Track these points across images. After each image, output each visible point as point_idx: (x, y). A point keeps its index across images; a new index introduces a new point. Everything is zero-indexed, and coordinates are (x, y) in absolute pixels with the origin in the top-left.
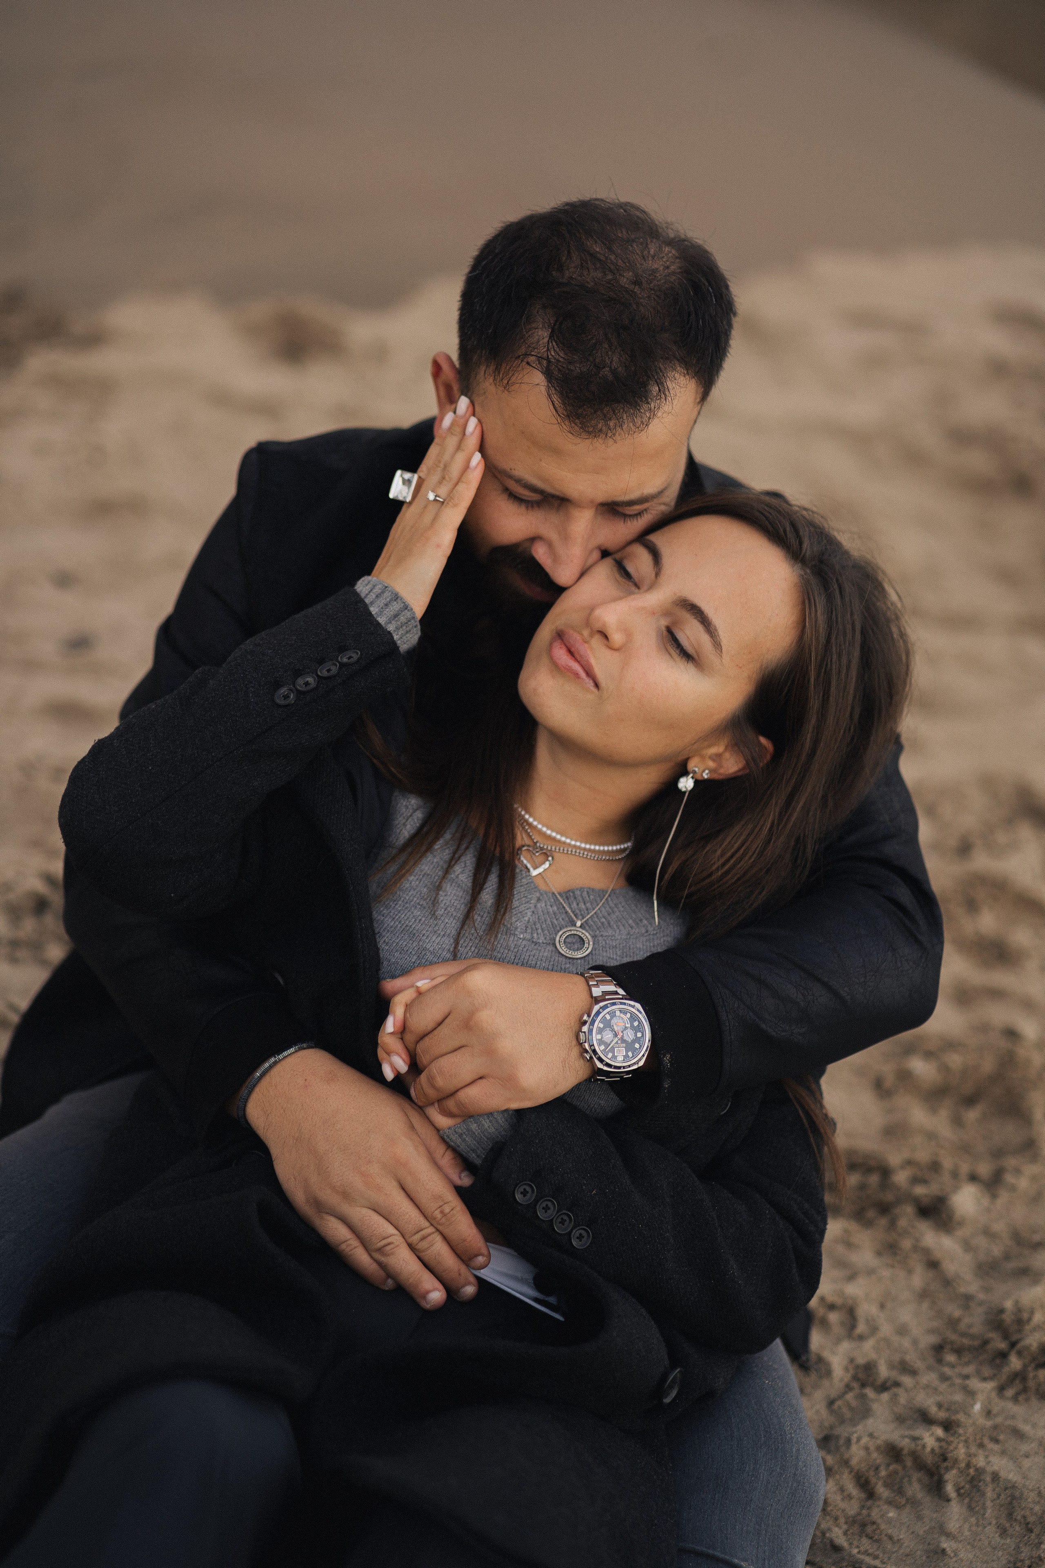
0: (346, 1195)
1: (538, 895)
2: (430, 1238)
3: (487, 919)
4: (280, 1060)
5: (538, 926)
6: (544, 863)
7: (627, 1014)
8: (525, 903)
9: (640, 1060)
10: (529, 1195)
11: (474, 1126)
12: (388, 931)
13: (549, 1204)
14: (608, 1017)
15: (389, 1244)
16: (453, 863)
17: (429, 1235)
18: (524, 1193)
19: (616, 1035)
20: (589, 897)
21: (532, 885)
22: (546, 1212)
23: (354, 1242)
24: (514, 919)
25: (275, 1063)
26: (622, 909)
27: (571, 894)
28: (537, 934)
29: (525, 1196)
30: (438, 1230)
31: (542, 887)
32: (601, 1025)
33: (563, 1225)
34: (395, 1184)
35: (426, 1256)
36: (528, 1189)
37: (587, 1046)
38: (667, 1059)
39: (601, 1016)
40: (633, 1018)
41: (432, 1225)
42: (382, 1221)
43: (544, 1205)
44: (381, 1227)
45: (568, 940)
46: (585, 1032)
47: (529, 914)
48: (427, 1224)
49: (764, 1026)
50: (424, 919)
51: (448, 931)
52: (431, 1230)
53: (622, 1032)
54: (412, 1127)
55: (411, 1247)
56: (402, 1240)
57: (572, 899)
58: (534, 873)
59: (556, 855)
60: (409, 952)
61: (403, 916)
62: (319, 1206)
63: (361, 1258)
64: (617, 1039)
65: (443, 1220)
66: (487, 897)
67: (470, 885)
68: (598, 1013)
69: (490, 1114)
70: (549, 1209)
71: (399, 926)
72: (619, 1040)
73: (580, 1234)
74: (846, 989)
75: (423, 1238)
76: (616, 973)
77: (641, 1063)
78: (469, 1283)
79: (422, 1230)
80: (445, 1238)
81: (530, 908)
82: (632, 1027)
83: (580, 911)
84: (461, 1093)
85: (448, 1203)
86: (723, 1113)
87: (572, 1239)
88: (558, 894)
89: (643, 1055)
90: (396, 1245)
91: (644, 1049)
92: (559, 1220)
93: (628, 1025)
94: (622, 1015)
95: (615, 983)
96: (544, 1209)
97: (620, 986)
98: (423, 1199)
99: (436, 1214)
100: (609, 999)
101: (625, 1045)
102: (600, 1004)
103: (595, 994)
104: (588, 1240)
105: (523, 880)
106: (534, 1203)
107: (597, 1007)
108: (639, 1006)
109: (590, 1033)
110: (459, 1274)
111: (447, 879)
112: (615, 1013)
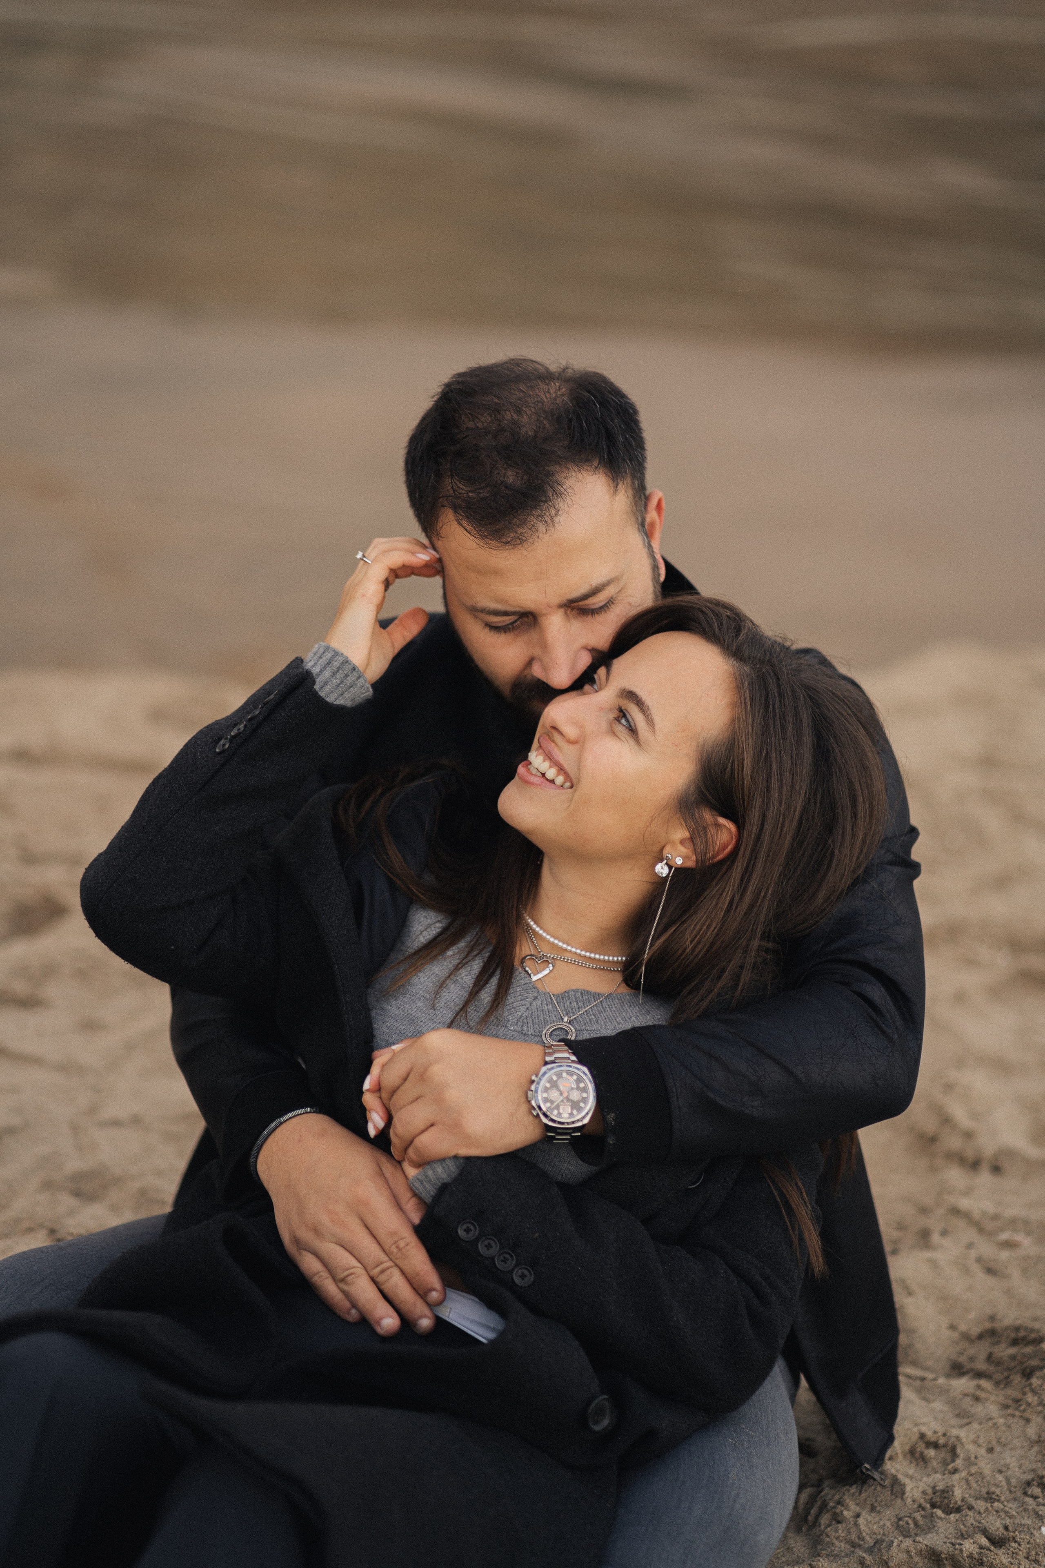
0: (316, 1231)
1: (536, 994)
2: (389, 1272)
3: (482, 1013)
4: (285, 1121)
5: (530, 1020)
6: (544, 969)
7: (572, 1075)
8: (520, 1001)
9: (584, 1117)
10: (471, 1233)
11: (430, 1173)
12: (392, 1018)
13: (492, 1243)
14: (555, 1078)
15: (351, 1274)
16: (460, 966)
17: (388, 1268)
18: (467, 1231)
19: (561, 1094)
20: (582, 997)
21: (530, 986)
22: (488, 1249)
23: (325, 1274)
24: (506, 1014)
25: (281, 1123)
26: (614, 1009)
27: (566, 995)
28: (528, 1027)
29: (467, 1233)
30: (396, 1265)
31: (541, 989)
32: (548, 1085)
33: (506, 1263)
34: (358, 1221)
35: (386, 1288)
36: (471, 1227)
37: (533, 1103)
38: (611, 1117)
39: (547, 1076)
40: (579, 1080)
41: (391, 1260)
42: (346, 1255)
43: (486, 1243)
44: (343, 1259)
45: (554, 1033)
46: (532, 1091)
47: (523, 1009)
48: (386, 1258)
49: (711, 1095)
50: (424, 1009)
51: (444, 1020)
52: (390, 1264)
53: (568, 1092)
54: (382, 1174)
55: (373, 1280)
56: (364, 1272)
57: (567, 998)
58: (534, 978)
59: (558, 963)
60: (405, 1035)
62: (297, 1241)
63: (330, 1289)
64: (562, 1098)
65: (399, 1255)
66: (486, 995)
67: (471, 984)
68: (545, 1074)
69: (442, 1160)
70: (491, 1247)
72: (564, 1099)
73: (523, 1273)
74: (799, 1067)
75: (382, 1272)
76: (573, 1046)
77: (586, 1121)
78: (426, 1316)
79: (381, 1263)
80: (403, 1273)
81: (525, 1004)
82: (578, 1088)
83: (572, 1009)
84: (417, 1140)
85: (403, 1239)
86: (692, 1187)
87: (514, 1276)
88: (553, 995)
89: (587, 1114)
90: (359, 1276)
91: (588, 1108)
92: (502, 1258)
93: (574, 1086)
94: (569, 1077)
95: (570, 1051)
96: (486, 1246)
97: (574, 1054)
98: (382, 1235)
99: (394, 1249)
100: (558, 1062)
101: (570, 1104)
102: (549, 1066)
103: (548, 1059)
104: (530, 1279)
105: (521, 981)
106: (476, 1240)
107: (544, 1069)
108: (585, 1069)
109: (536, 1091)
110: (415, 1306)
111: (452, 980)
112: (562, 1074)
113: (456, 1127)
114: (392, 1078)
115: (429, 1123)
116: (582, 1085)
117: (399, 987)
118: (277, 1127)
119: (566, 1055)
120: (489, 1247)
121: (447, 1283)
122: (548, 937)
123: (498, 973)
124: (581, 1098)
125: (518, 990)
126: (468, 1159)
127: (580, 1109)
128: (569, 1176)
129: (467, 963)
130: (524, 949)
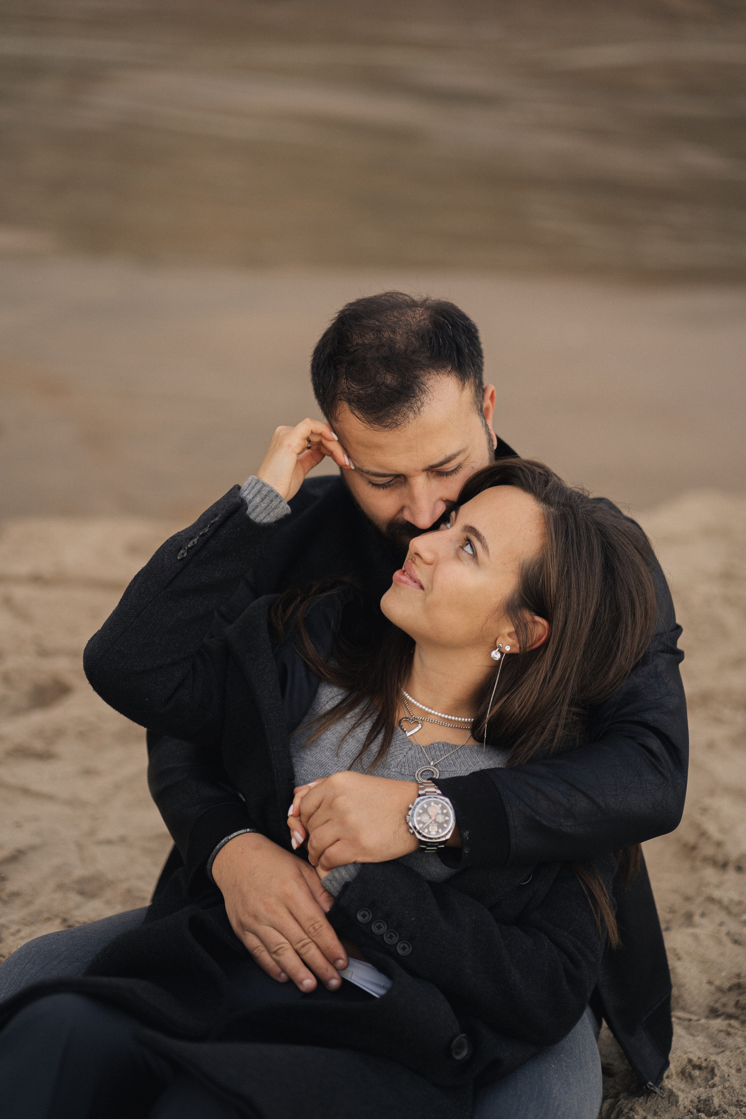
0: (256, 917)
1: (410, 746)
2: (307, 947)
3: (372, 759)
4: (231, 839)
5: (406, 764)
6: (415, 728)
7: (438, 804)
8: (399, 751)
9: (447, 834)
10: (367, 918)
11: (337, 875)
12: (308, 763)
13: (382, 925)
14: (426, 806)
15: (281, 948)
16: (356, 726)
17: (307, 944)
18: (364, 916)
19: (430, 817)
20: (444, 747)
21: (407, 741)
22: (379, 929)
23: (262, 948)
24: (390, 760)
25: (229, 840)
26: (467, 756)
27: (432, 746)
28: (405, 769)
29: (364, 918)
30: (313, 941)
31: (413, 742)
32: (421, 811)
33: (392, 939)
34: (286, 910)
35: (306, 957)
36: (366, 913)
37: (410, 824)
38: (466, 834)
39: (420, 805)
40: (443, 807)
41: (309, 937)
42: (277, 934)
43: (377, 924)
44: (275, 937)
45: (424, 773)
46: (409, 815)
47: (401, 756)
48: (306, 936)
49: (538, 818)
50: (331, 757)
52: (308, 940)
53: (435, 816)
54: (302, 876)
55: (297, 952)
56: (290, 946)
57: (432, 749)
58: (408, 734)
59: (425, 723)
60: (317, 775)
61: (319, 755)
62: (242, 925)
63: (266, 958)
64: (431, 821)
65: (315, 934)
66: (375, 747)
67: (364, 740)
68: (418, 803)
69: (345, 865)
70: (381, 927)
71: (315, 761)
72: (433, 821)
73: (404, 947)
74: (600, 798)
75: (303, 946)
76: (437, 783)
77: (448, 837)
78: (335, 978)
79: (303, 940)
80: (318, 947)
81: (403, 753)
82: (442, 813)
83: (437, 756)
84: (328, 852)
85: (317, 922)
86: (526, 883)
87: (398, 948)
88: (423, 747)
89: (449, 832)
90: (286, 949)
91: (450, 827)
92: (388, 935)
93: (440, 812)
94: (435, 805)
95: (436, 787)
96: (377, 927)
97: (439, 789)
98: (303, 919)
99: (311, 930)
100: (428, 795)
101: (437, 824)
102: (421, 798)
103: (420, 792)
104: (409, 950)
105: (400, 737)
106: (371, 922)
107: (418, 799)
108: (447, 800)
109: (413, 816)
110: (327, 971)
111: (350, 736)
112: (430, 803)
113: (354, 841)
114: (309, 806)
115: (335, 839)
116: (445, 811)
117: (312, 741)
118: (226, 843)
119: (433, 790)
120: (379, 927)
121: (350, 954)
122: (418, 704)
123: (383, 731)
124: (444, 820)
125: (398, 743)
126: (364, 865)
127: (444, 829)
128: (436, 876)
129: (361, 723)
130: (401, 714)
